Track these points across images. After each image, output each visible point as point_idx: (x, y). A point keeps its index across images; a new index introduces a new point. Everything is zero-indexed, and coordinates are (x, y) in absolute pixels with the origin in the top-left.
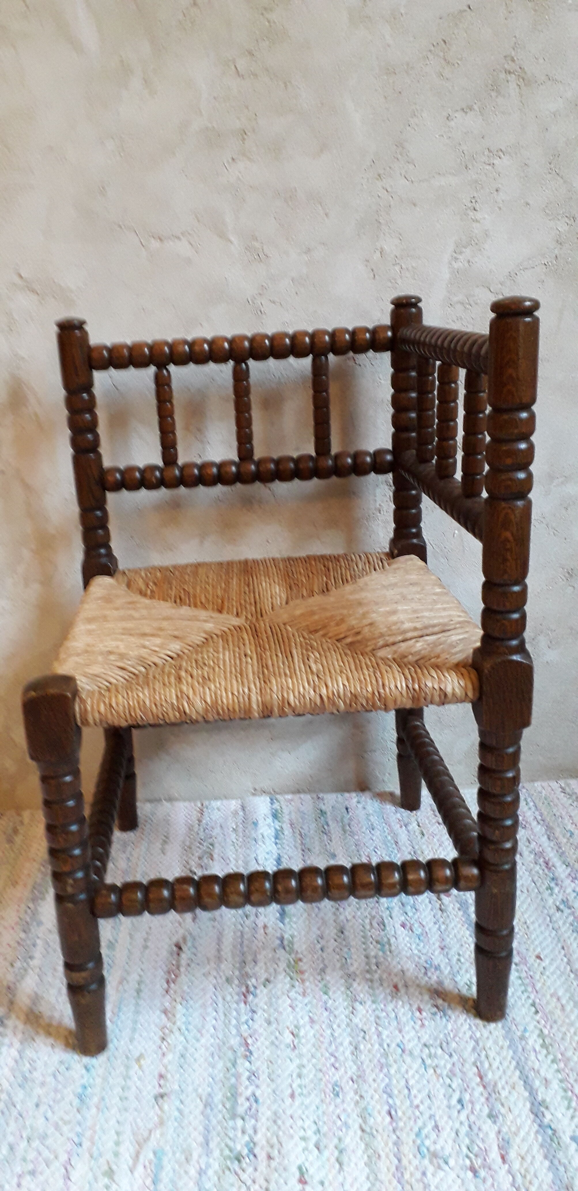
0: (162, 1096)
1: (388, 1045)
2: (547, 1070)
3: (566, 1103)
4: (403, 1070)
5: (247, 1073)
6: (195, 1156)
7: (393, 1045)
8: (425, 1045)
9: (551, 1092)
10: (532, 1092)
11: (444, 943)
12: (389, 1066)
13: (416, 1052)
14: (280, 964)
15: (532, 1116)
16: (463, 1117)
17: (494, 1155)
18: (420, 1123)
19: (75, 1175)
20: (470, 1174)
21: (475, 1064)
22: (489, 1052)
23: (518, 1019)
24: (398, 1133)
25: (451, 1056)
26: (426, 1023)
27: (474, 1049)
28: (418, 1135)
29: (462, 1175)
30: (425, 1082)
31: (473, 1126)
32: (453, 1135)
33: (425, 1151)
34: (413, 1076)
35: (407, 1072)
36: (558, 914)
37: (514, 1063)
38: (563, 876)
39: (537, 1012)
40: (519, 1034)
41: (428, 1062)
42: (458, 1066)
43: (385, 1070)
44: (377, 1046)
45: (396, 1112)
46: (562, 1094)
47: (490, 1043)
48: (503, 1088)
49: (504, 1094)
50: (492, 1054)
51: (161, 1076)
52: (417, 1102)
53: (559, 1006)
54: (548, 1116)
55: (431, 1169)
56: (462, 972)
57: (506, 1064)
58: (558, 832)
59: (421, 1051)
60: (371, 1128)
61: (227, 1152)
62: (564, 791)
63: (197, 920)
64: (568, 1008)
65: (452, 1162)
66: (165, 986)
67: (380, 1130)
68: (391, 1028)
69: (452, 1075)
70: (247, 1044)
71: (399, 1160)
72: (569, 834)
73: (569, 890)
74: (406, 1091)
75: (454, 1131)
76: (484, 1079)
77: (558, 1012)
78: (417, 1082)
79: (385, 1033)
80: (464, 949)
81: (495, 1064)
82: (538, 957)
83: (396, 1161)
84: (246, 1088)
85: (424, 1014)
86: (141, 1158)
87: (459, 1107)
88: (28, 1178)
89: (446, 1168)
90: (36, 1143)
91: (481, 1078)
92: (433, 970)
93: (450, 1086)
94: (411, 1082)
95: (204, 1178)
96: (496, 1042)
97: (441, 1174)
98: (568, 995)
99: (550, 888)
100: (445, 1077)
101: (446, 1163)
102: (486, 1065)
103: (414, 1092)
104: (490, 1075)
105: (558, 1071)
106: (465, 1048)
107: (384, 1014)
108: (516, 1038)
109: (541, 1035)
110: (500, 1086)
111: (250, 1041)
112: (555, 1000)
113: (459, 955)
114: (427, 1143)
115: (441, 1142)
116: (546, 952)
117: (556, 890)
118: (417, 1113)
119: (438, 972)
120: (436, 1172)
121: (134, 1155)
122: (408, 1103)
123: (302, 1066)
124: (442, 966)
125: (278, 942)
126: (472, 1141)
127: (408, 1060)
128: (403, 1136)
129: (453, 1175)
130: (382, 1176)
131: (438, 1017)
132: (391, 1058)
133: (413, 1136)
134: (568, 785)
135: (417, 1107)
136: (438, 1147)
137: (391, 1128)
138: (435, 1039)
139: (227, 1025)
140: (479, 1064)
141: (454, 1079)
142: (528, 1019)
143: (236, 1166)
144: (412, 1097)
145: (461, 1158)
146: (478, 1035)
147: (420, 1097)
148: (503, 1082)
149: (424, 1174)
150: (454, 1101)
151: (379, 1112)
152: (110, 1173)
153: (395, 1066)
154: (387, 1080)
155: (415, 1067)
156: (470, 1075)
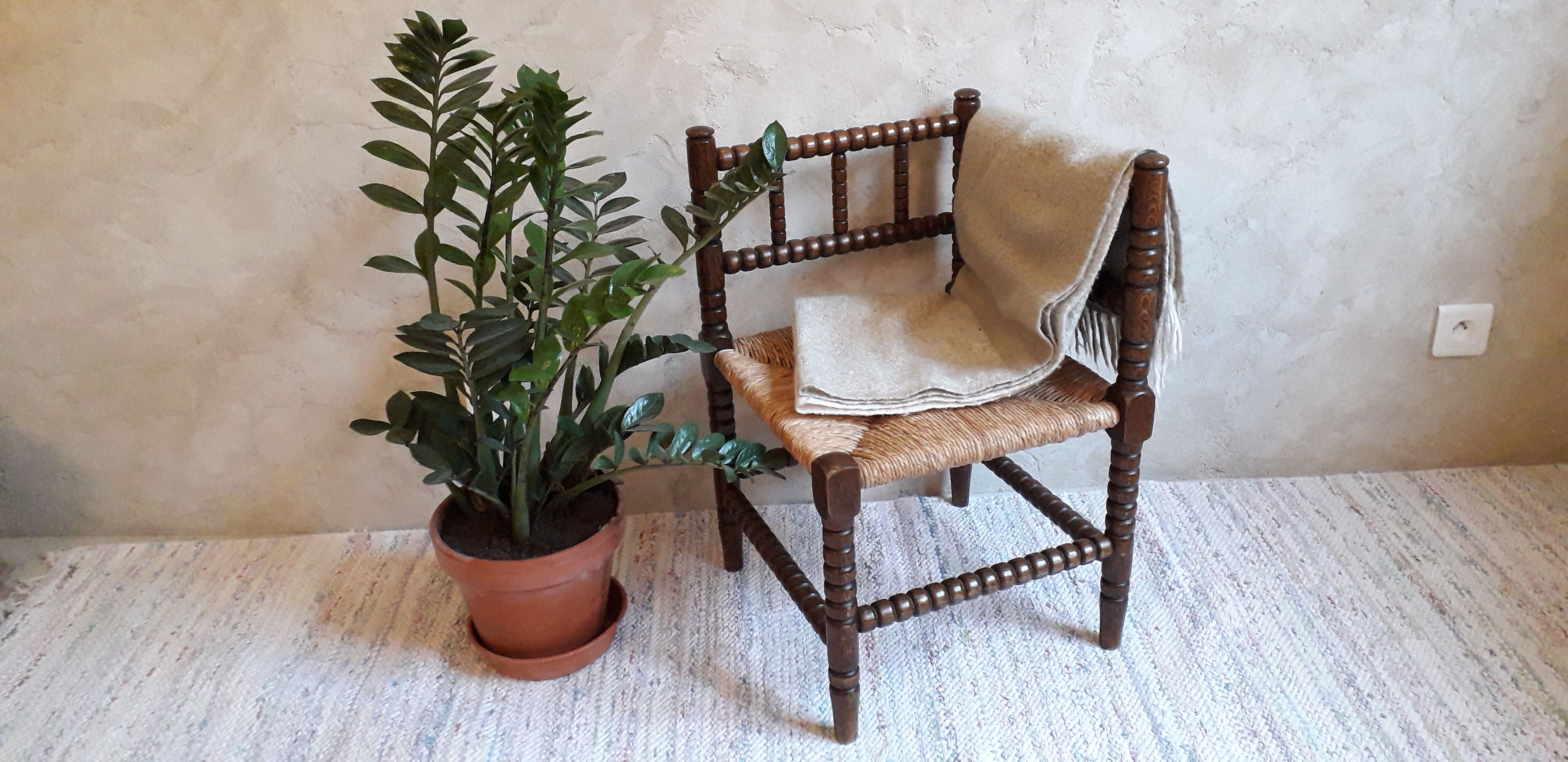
2: (1164, 705)
3: (1177, 725)
4: (1059, 707)
7: (1050, 692)
9: (1167, 719)
10: (1153, 719)
12: (1048, 704)
15: (1153, 734)
18: (1074, 740)
22: (1121, 695)
23: (1142, 672)
24: (1059, 746)
26: (1073, 676)
27: (1110, 692)
28: (1072, 747)
32: (1098, 746)
36: (1170, 593)
37: (1140, 701)
39: (1155, 667)
40: (1143, 682)
41: (1077, 701)
43: (1046, 708)
44: (1037, 692)
46: (1175, 719)
47: (1121, 689)
48: (1132, 718)
49: (1133, 721)
50: (1123, 696)
52: (1070, 727)
53: (1172, 662)
54: (1164, 733)
57: (1134, 701)
64: (1179, 664)
68: (1047, 680)
69: (1095, 709)
73: (1179, 574)
74: (1062, 721)
75: (1098, 744)
76: (1118, 713)
77: (1172, 667)
78: (1070, 714)
79: (1043, 683)
81: (1126, 702)
85: (1071, 670)
87: (1101, 729)
91: (1116, 711)
93: (1093, 718)
94: (1066, 715)
98: (1179, 654)
102: (1120, 703)
103: (1068, 721)
104: (1122, 709)
105: (1171, 705)
108: (1141, 685)
109: (1159, 682)
112: (1169, 658)
114: (1080, 751)
115: (1090, 751)
117: (1169, 572)
122: (1064, 728)
126: (1112, 750)
127: (1062, 700)
128: (1063, 749)
131: (1082, 671)
134: (1176, 486)
135: (1071, 730)
136: (1088, 754)
146: (1112, 683)
147: (1072, 724)
148: (1132, 713)
150: (1097, 726)
153: (1053, 705)
154: (1047, 714)
155: (1067, 705)
156: (1108, 709)
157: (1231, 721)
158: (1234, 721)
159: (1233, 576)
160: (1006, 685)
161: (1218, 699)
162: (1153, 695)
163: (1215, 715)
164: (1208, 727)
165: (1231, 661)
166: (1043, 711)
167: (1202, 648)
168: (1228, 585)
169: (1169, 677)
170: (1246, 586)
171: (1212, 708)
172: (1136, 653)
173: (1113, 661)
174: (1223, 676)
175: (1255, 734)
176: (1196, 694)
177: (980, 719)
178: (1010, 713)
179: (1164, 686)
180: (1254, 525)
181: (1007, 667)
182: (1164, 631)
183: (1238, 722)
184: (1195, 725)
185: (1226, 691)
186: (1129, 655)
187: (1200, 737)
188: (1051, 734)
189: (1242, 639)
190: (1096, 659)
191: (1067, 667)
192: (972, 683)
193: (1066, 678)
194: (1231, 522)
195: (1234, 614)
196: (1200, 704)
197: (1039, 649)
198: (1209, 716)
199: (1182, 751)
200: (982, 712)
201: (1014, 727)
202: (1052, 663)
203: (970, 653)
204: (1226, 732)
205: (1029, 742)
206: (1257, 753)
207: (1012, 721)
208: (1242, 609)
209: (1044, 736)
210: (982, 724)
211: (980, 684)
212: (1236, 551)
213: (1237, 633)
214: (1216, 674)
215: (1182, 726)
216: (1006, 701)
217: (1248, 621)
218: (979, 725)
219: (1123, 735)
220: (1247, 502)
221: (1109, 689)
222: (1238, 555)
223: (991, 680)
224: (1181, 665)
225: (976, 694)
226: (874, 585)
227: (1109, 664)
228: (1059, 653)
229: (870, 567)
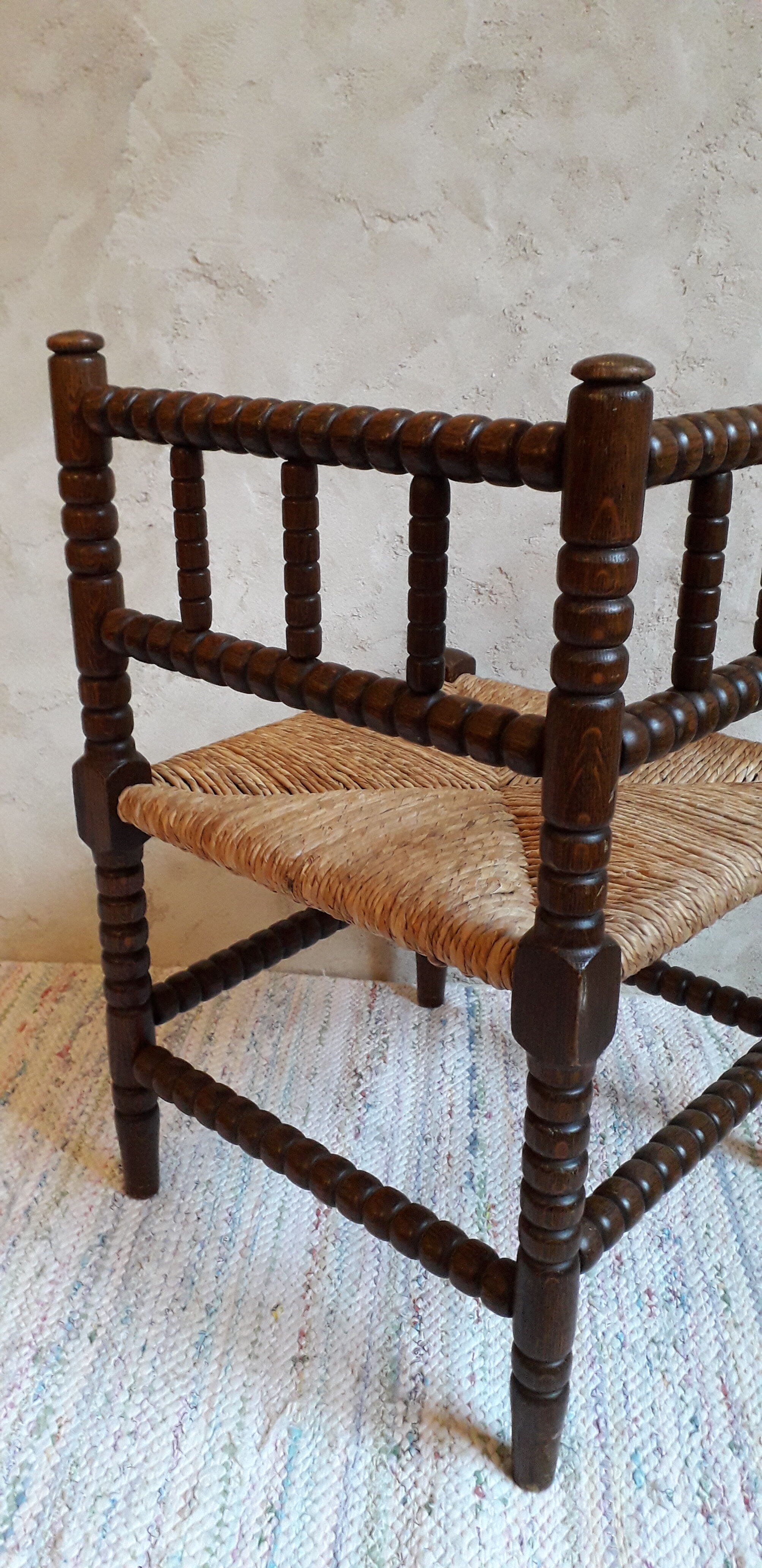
0: (303, 1359)
1: (603, 1334)
4: (621, 1369)
5: (416, 1346)
6: (342, 1442)
7: (611, 1335)
8: (653, 1341)
11: (688, 1209)
13: (641, 1348)
14: (467, 1209)
16: (695, 1441)
17: (736, 1497)
18: (637, 1441)
19: (187, 1445)
20: (701, 1519)
21: (718, 1374)
22: (739, 1362)
24: (607, 1451)
25: (687, 1359)
26: (658, 1312)
27: (719, 1354)
28: (633, 1457)
29: (690, 1518)
30: (649, 1389)
31: (708, 1456)
32: (681, 1464)
33: (643, 1479)
34: (634, 1380)
35: (626, 1372)
41: (656, 1363)
42: (696, 1373)
43: (597, 1367)
45: (606, 1423)
47: (741, 1350)
48: (754, 1412)
50: (743, 1365)
51: (302, 1334)
52: (635, 1414)
55: (648, 1505)
56: (711, 1250)
59: (647, 1347)
60: (572, 1441)
61: (382, 1443)
63: (361, 1138)
65: (677, 1499)
66: (315, 1218)
67: (583, 1443)
69: (686, 1384)
70: (417, 1309)
71: (608, 1487)
74: (622, 1399)
75: (683, 1458)
76: (730, 1396)
78: (639, 1387)
79: (601, 1317)
80: (715, 1220)
81: (748, 1378)
83: (604, 1489)
84: (412, 1363)
85: (655, 1300)
86: (272, 1434)
87: (692, 1428)
88: (128, 1440)
89: (670, 1506)
90: (139, 1398)
91: (726, 1395)
92: (671, 1242)
93: (682, 1398)
94: (631, 1387)
95: (351, 1474)
96: (750, 1350)
97: (664, 1513)
100: (676, 1387)
101: (671, 1500)
102: (734, 1379)
103: (633, 1400)
104: (738, 1392)
106: (707, 1351)
107: (601, 1292)
110: (750, 1408)
111: (420, 1304)
113: (708, 1226)
114: (646, 1469)
115: (664, 1471)
118: (634, 1429)
119: (677, 1247)
120: (655, 1508)
121: (263, 1431)
122: (624, 1413)
123: (487, 1345)
124: (684, 1239)
125: (466, 1179)
127: (629, 1357)
128: (615, 1456)
129: (677, 1516)
130: (583, 1505)
131: (673, 1306)
132: (606, 1352)
133: (627, 1458)
135: (635, 1420)
137: (598, 1444)
138: (668, 1334)
139: (392, 1279)
140: (724, 1376)
141: (689, 1390)
143: (393, 1461)
144: (630, 1406)
145: (691, 1495)
146: (726, 1336)
147: (640, 1408)
149: (639, 1509)
150: (685, 1420)
151: (583, 1421)
152: (231, 1449)
153: (611, 1364)
154: (598, 1381)
155: (638, 1367)
156: (712, 1388)
166: (591, 1373)
173: (732, 1295)
190: (703, 1285)
191: (649, 1293)
193: (644, 1316)
202: (624, 1281)
221: (718, 1347)
226: (360, 1105)
227: (725, 1298)
228: (641, 1265)
229: (361, 1077)
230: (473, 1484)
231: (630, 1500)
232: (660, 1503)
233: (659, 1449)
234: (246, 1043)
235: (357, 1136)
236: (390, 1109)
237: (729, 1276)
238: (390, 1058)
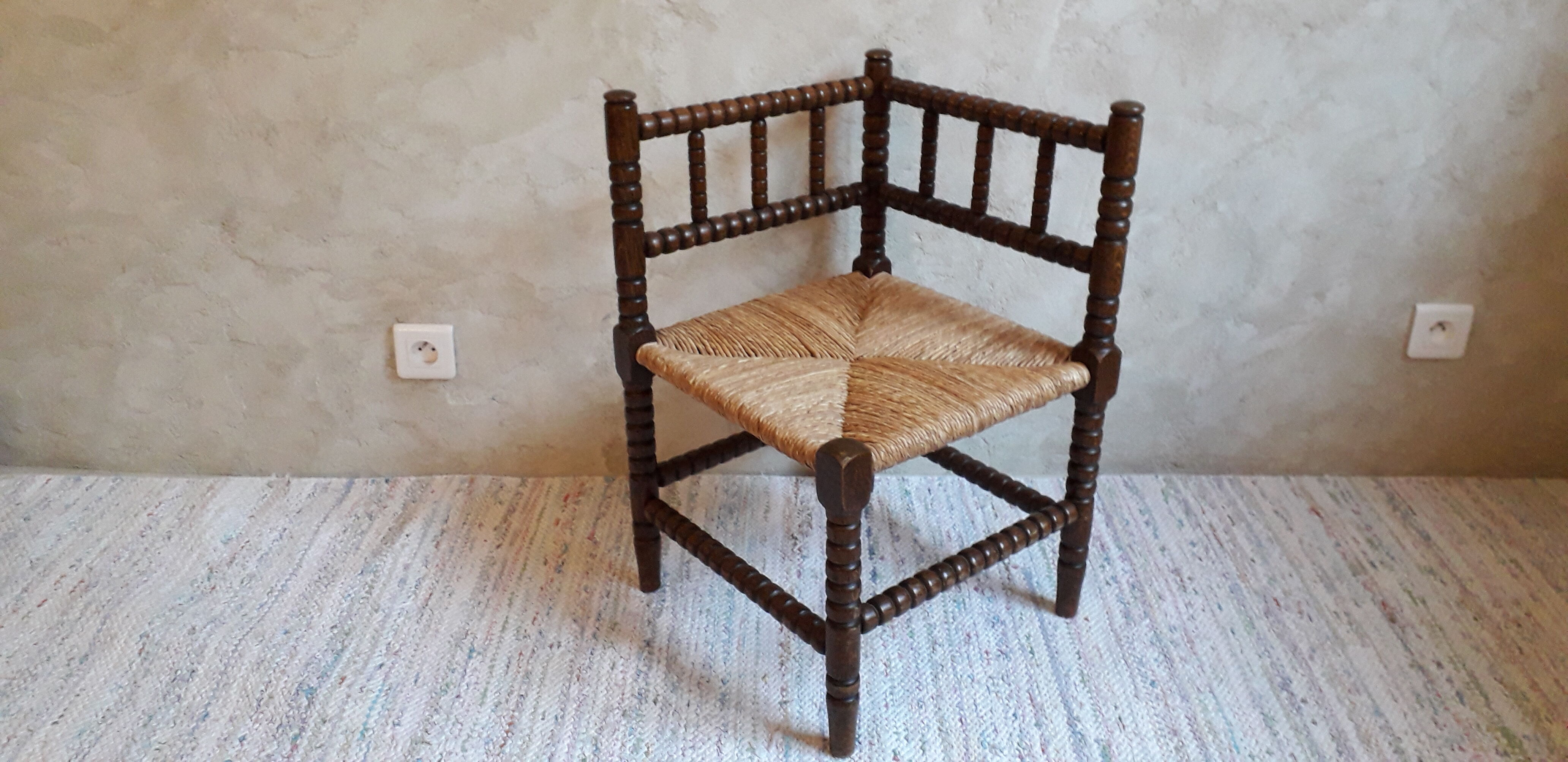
2: (1083, 697)
3: (1094, 718)
4: (972, 693)
7: (965, 676)
9: (1084, 712)
10: (1070, 712)
12: (961, 689)
15: (1068, 726)
17: (1037, 748)
18: (984, 728)
26: (992, 662)
27: (1028, 681)
28: (981, 735)
31: (1023, 729)
32: (1008, 736)
33: (986, 745)
34: (980, 699)
35: (975, 696)
36: (1107, 587)
37: (1058, 692)
38: (1115, 557)
39: (1080, 658)
40: (1064, 672)
41: (992, 688)
42: (1015, 691)
43: (958, 693)
44: (952, 676)
45: (966, 718)
46: (1092, 712)
47: (1041, 678)
48: (1048, 708)
49: (1048, 711)
50: (1041, 685)
52: (982, 714)
53: (1098, 654)
54: (1080, 726)
55: (990, 754)
56: (1024, 627)
57: (1051, 692)
58: (1116, 520)
59: (987, 682)
62: (1126, 484)
64: (1105, 657)
68: (964, 664)
69: (1010, 697)
71: (967, 750)
72: (1125, 523)
74: (974, 707)
77: (1097, 658)
79: (959, 668)
82: (1086, 619)
83: (965, 751)
85: (991, 656)
89: (1001, 754)
91: (1032, 701)
92: (999, 624)
93: (1007, 706)
94: (978, 701)
96: (1045, 678)
98: (1107, 647)
99: (1103, 566)
100: (1004, 699)
102: (1037, 692)
103: (980, 708)
104: (1039, 699)
105: (1091, 698)
106: (1021, 682)
107: (959, 656)
108: (1062, 676)
109: (1082, 674)
110: (1046, 705)
112: (1096, 650)
115: (998, 740)
116: (1094, 615)
122: (975, 714)
124: (1007, 622)
126: (1022, 740)
127: (976, 686)
128: (971, 735)
131: (1001, 659)
134: (1131, 480)
135: (982, 717)
136: (996, 742)
142: (1072, 663)
146: (1032, 672)
147: (984, 711)
148: (1048, 703)
150: (1010, 714)
151: (953, 720)
153: (966, 691)
154: (959, 699)
155: (981, 691)
156: (1024, 698)
157: (1151, 718)
158: (1155, 718)
159: (1177, 571)
160: (920, 667)
161: (1142, 695)
162: (1073, 686)
163: (1135, 711)
164: (1127, 723)
165: (1162, 657)
166: (955, 696)
167: (1132, 643)
168: (1170, 580)
169: (1093, 669)
170: (1189, 582)
171: (1133, 704)
172: (1060, 643)
173: (1035, 650)
174: (1150, 673)
175: (1175, 733)
176: (1119, 689)
177: (888, 700)
178: (920, 696)
179: (1086, 678)
180: (1207, 521)
181: (924, 649)
182: (1093, 622)
183: (1159, 720)
184: (1114, 719)
185: (1151, 688)
186: (1054, 644)
187: (1117, 732)
188: (961, 720)
189: (1176, 636)
190: (1018, 646)
192: (885, 664)
193: (984, 665)
194: (1183, 517)
195: (1171, 610)
196: (1122, 700)
197: (960, 633)
198: (1129, 711)
199: (1096, 745)
200: (891, 693)
201: (922, 711)
202: (972, 647)
203: (887, 633)
204: (1145, 729)
205: (935, 728)
206: (1174, 751)
207: (920, 704)
208: (1182, 606)
209: (953, 723)
210: (890, 705)
211: (893, 664)
212: (1184, 545)
213: (1172, 629)
214: (1143, 670)
215: (1100, 720)
216: (917, 684)
217: (1185, 617)
218: (886, 706)
219: (1036, 725)
220: (1204, 498)
221: (1027, 677)
222: (1186, 551)
223: (905, 661)
224: (1108, 658)
225: (887, 675)
226: (798, 557)
227: (1032, 652)
228: (981, 638)
229: (796, 539)
230: (893, 755)
231: (979, 754)
232: (996, 754)
233: (996, 730)
234: (715, 523)
235: (799, 576)
236: (818, 559)
237: (1034, 641)
238: (814, 526)
